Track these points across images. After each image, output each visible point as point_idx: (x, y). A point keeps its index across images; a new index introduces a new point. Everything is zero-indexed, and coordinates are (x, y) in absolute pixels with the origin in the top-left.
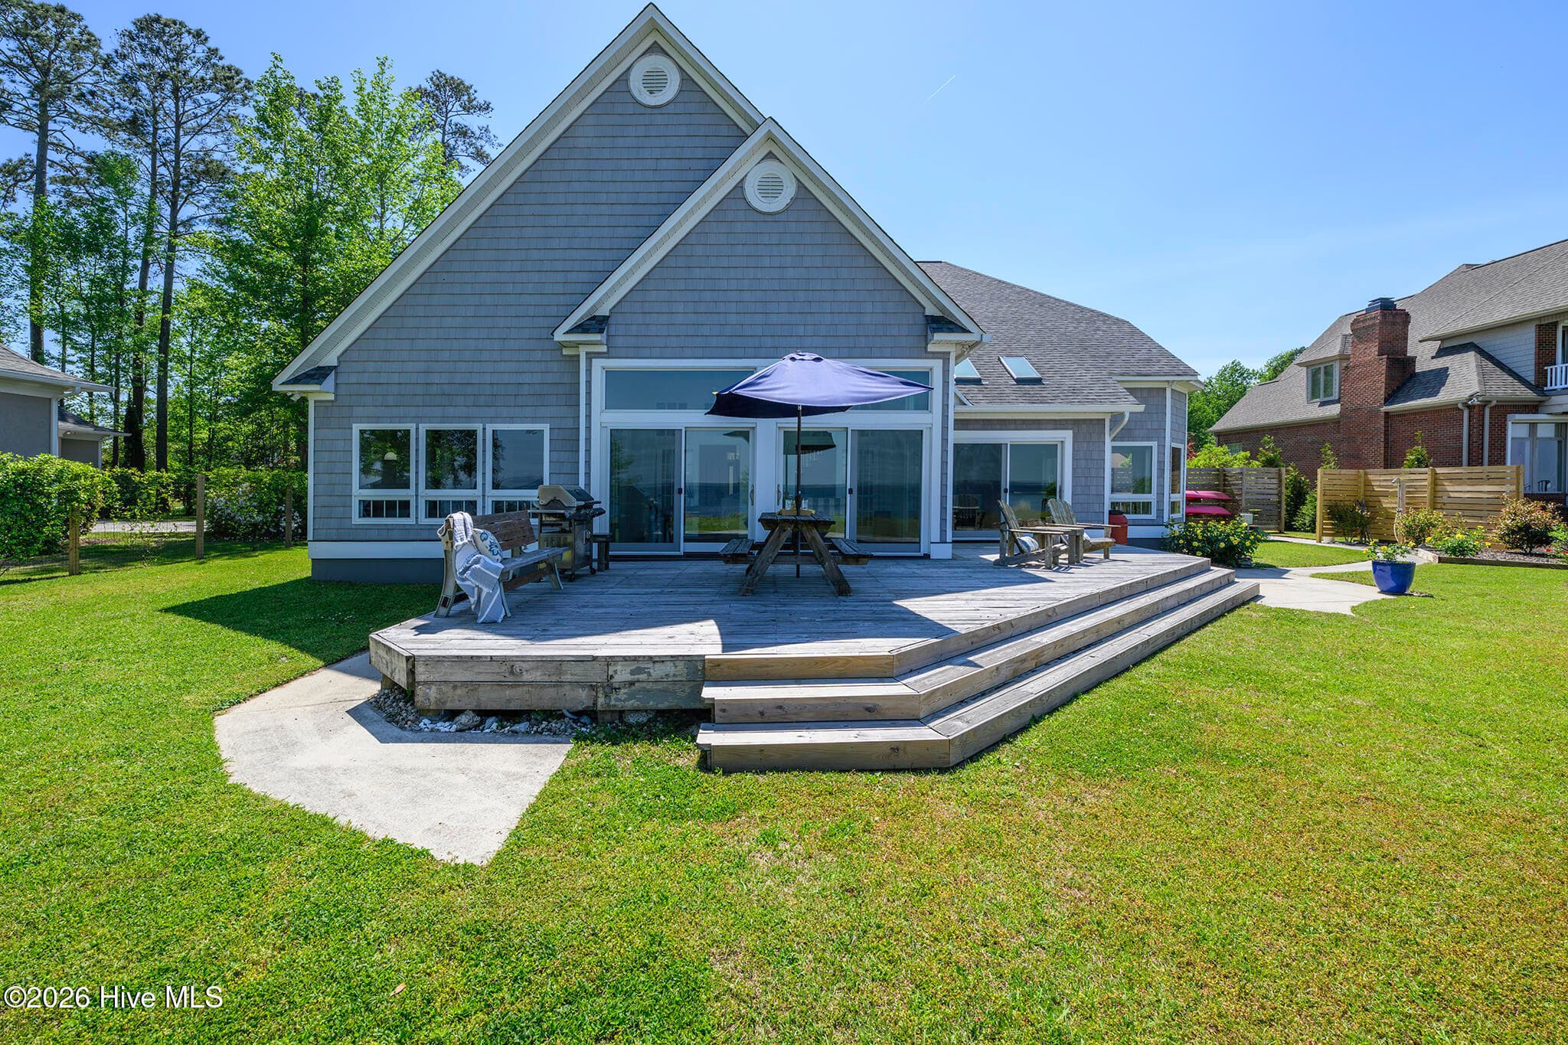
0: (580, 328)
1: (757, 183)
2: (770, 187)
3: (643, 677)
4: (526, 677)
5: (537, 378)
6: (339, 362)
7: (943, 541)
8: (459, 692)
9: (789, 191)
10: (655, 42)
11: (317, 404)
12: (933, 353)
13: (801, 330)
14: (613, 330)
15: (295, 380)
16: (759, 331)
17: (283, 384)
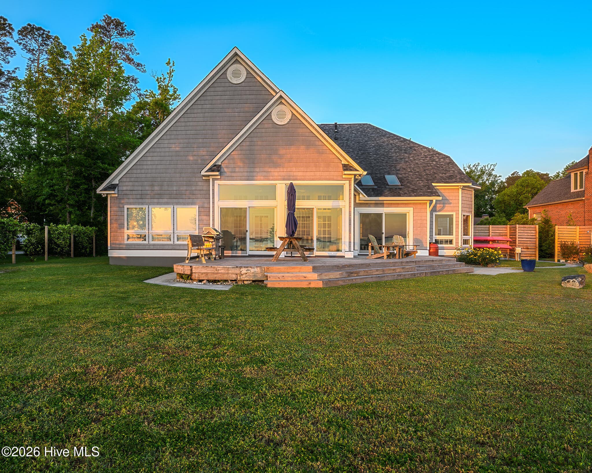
0: (210, 170)
1: (276, 114)
2: (281, 115)
3: (249, 272)
4: (220, 271)
5: (193, 188)
6: (119, 182)
7: (350, 251)
8: (203, 275)
9: (289, 117)
10: (237, 59)
11: (111, 198)
12: (345, 178)
13: (294, 170)
14: (222, 170)
15: (105, 189)
16: (278, 170)
17: (101, 191)
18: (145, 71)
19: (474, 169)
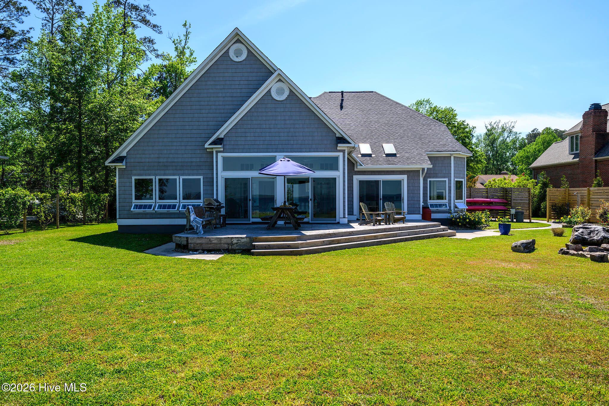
0: (214, 143)
1: (275, 90)
2: (280, 91)
3: (239, 242)
4: (213, 242)
5: (198, 160)
6: (127, 154)
7: (344, 217)
8: (198, 245)
9: (287, 93)
10: (238, 39)
11: (119, 169)
12: (340, 150)
13: (292, 142)
14: (225, 143)
15: (112, 162)
16: (277, 143)
17: (109, 163)
18: (161, 32)
19: (495, 126)
